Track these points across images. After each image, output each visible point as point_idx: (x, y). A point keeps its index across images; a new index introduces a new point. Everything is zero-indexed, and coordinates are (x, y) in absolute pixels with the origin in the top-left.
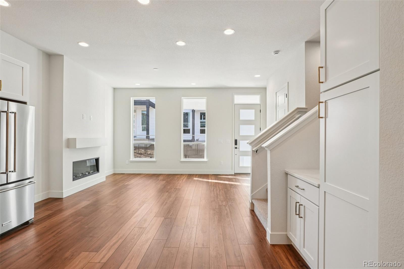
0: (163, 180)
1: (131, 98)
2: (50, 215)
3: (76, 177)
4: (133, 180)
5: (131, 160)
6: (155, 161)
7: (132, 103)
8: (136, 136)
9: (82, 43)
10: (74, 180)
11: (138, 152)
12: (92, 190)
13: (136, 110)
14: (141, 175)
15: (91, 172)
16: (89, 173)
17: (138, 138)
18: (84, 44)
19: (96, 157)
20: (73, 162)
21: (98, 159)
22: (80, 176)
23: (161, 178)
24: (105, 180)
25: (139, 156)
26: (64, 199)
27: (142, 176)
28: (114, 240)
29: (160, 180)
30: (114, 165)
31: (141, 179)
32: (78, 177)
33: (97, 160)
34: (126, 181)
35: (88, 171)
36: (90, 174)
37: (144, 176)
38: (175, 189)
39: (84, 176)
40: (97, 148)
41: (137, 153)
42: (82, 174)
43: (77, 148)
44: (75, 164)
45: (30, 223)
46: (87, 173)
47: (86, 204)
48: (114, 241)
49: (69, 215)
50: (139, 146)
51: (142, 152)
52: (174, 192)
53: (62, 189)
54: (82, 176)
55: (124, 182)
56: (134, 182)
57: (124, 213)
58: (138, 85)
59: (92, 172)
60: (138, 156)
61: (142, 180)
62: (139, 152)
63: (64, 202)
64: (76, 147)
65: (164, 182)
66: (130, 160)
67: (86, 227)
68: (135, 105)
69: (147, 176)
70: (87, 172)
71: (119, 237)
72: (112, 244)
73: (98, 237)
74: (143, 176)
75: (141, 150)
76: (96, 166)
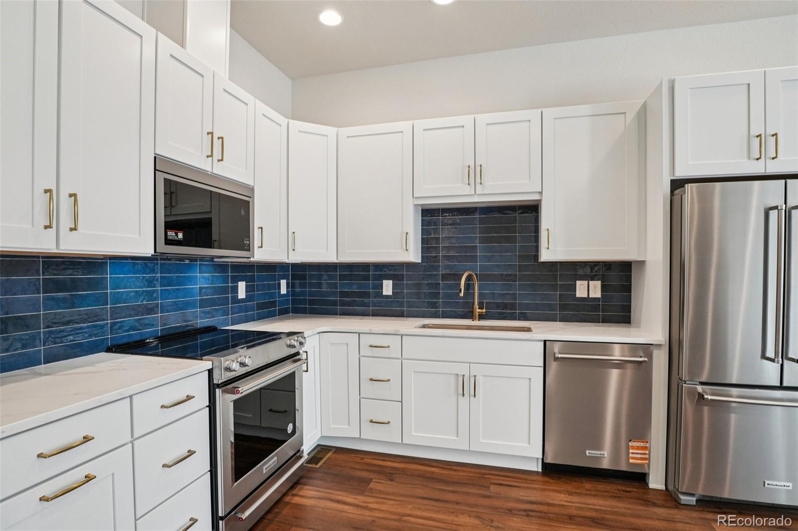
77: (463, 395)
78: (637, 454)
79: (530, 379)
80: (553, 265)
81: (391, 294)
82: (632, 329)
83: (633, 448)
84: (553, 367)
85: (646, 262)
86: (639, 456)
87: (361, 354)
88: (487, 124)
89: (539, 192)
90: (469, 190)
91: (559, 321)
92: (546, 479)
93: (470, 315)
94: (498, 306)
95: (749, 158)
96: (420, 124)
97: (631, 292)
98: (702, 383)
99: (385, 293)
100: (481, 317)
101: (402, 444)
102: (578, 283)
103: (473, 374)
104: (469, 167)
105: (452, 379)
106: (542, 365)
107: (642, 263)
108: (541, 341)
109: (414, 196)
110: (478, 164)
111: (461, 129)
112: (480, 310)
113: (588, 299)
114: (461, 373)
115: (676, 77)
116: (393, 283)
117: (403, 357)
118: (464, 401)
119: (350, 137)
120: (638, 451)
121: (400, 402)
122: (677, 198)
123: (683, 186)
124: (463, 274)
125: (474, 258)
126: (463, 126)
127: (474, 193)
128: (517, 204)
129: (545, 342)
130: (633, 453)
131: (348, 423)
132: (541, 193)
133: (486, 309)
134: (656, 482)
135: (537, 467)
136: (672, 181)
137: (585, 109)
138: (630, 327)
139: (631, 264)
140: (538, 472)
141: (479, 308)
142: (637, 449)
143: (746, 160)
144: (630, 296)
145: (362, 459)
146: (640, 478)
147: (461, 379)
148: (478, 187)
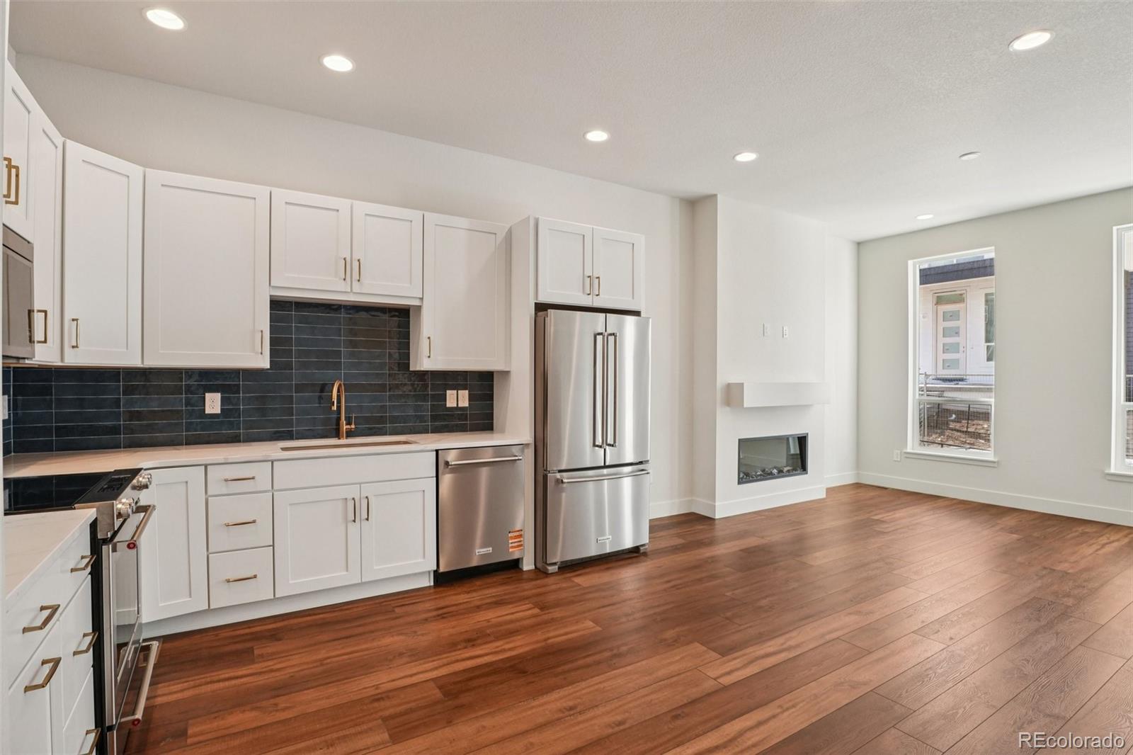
0: (1012, 531)
1: (910, 263)
2: (678, 547)
3: (746, 476)
4: (904, 510)
5: (909, 450)
6: (994, 462)
7: (913, 278)
8: (965, 377)
9: (743, 155)
10: (740, 481)
11: (965, 429)
12: (781, 516)
13: (964, 296)
14: (940, 500)
15: (786, 469)
16: (780, 471)
17: (973, 384)
18: (746, 157)
19: (799, 431)
20: (739, 440)
21: (805, 437)
22: (757, 476)
23: (1009, 521)
24: (824, 496)
25: (972, 440)
26: (717, 522)
27: (940, 503)
28: (770, 646)
29: (1002, 529)
30: (859, 461)
31: (932, 512)
32: (753, 478)
33: (802, 441)
34: (881, 509)
35: (779, 465)
36: (782, 474)
37: (946, 507)
38: (1045, 568)
39: (767, 475)
40: (802, 408)
41: (963, 432)
42: (763, 471)
43: (745, 406)
44: (745, 445)
45: (642, 551)
46: (775, 471)
47: (753, 545)
48: (771, 650)
49: (709, 558)
50: (971, 410)
51: (982, 431)
52: (1035, 578)
53: (713, 498)
54: (761, 475)
55: (872, 511)
56: (904, 515)
57: (830, 593)
58: (926, 219)
59: (788, 471)
60: (965, 442)
61: (932, 516)
62: (969, 430)
63: (717, 526)
64: (743, 405)
65: (1015, 536)
66: (905, 451)
67: (728, 594)
68: (922, 283)
69: (962, 505)
70: (775, 468)
71: (784, 646)
72: (762, 652)
73: (740, 625)
74: (947, 503)
75: (981, 422)
76: (799, 457)
77: (354, 521)
78: (515, 542)
79: (424, 491)
80: (423, 375)
81: (219, 412)
82: (494, 435)
83: (512, 538)
84: (447, 479)
85: (512, 373)
86: (516, 544)
87: (209, 493)
88: (366, 215)
89: (420, 298)
90: (342, 286)
91: (431, 433)
92: (441, 589)
93: (337, 435)
94: (367, 420)
95: (584, 292)
96: (281, 195)
97: (493, 401)
98: (560, 471)
99: (208, 411)
100: (350, 434)
101: (275, 599)
102: (449, 392)
103: (364, 495)
104: (345, 259)
105: (340, 505)
106: (435, 475)
107: (505, 374)
108: (432, 451)
109: (272, 284)
110: (356, 257)
111: (335, 213)
112: (348, 427)
113: (457, 408)
114: (350, 497)
115: (540, 217)
116: (222, 398)
117: (275, 488)
118: (354, 528)
119: (165, 186)
120: (516, 540)
121: (270, 546)
122: (540, 320)
123: (546, 310)
124: (333, 385)
125: (337, 366)
126: (338, 210)
127: (349, 291)
128: (387, 306)
129: (437, 451)
130: (512, 543)
131: (188, 594)
132: (422, 299)
133: (355, 425)
134: (528, 565)
135: (428, 582)
136: (535, 303)
137: (463, 222)
138: (493, 433)
139: (493, 375)
140: (430, 586)
141: (347, 424)
142: (515, 539)
143: (581, 294)
144: (493, 404)
145: (217, 635)
146: (515, 564)
147: (351, 504)
148: (355, 284)
